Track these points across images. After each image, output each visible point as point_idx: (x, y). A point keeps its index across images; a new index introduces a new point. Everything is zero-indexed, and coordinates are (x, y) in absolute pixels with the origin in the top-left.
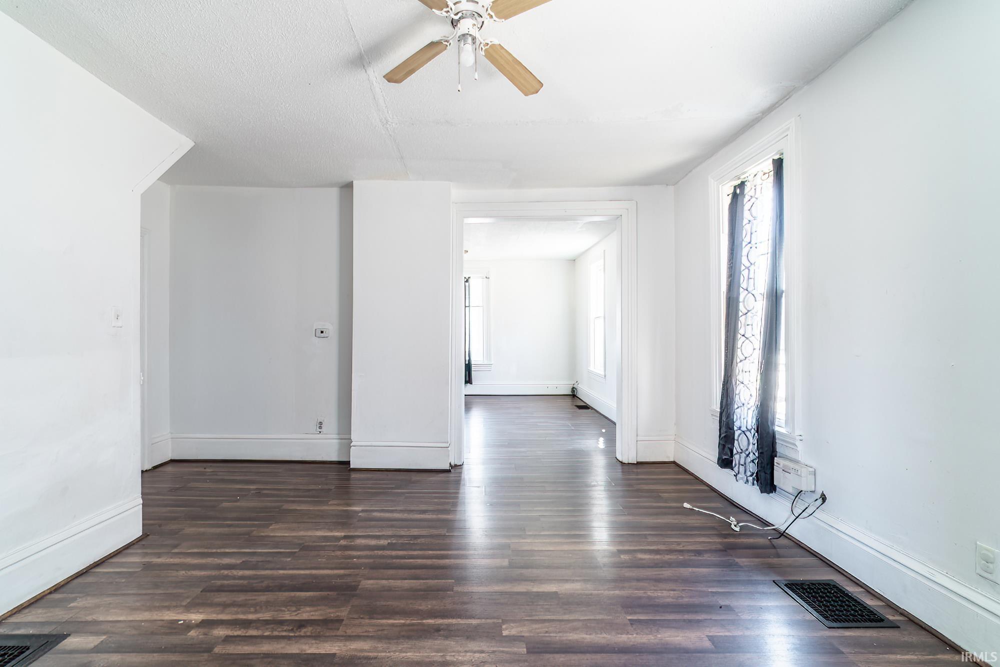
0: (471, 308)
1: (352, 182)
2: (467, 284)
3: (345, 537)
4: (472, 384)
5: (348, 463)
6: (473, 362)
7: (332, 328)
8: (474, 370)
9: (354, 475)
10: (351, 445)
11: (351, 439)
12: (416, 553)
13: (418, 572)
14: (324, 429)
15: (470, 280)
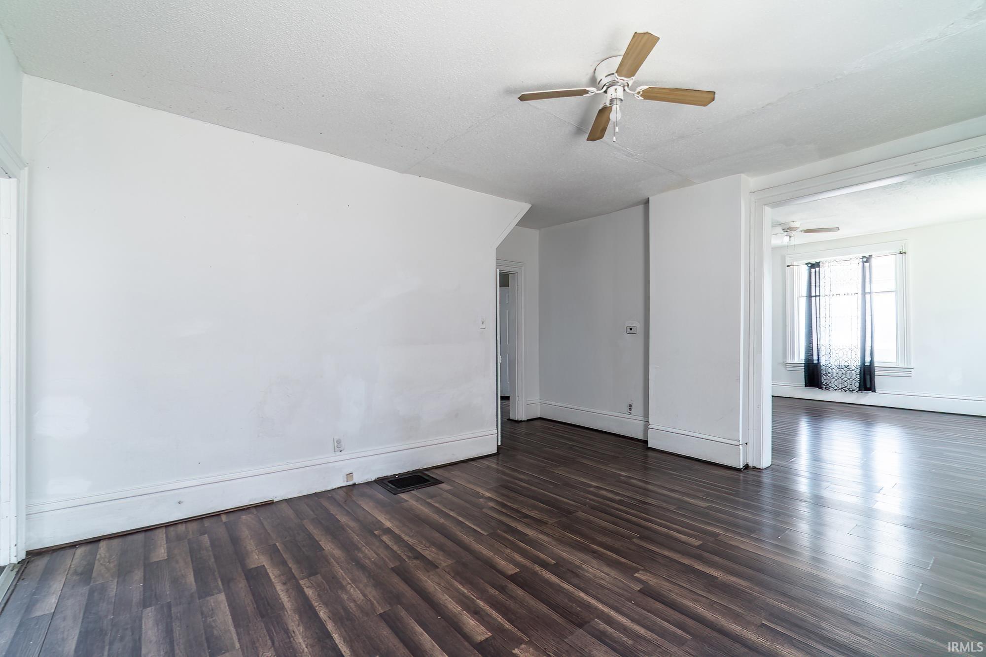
0: (874, 295)
1: (649, 198)
2: (867, 265)
3: (597, 487)
4: (874, 391)
5: (646, 442)
6: (876, 364)
7: (638, 325)
8: (880, 374)
9: (650, 454)
10: (649, 427)
11: (648, 422)
12: (633, 511)
13: (621, 522)
14: (633, 411)
15: (873, 261)
